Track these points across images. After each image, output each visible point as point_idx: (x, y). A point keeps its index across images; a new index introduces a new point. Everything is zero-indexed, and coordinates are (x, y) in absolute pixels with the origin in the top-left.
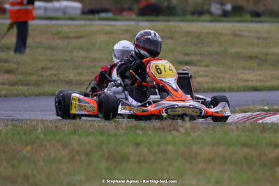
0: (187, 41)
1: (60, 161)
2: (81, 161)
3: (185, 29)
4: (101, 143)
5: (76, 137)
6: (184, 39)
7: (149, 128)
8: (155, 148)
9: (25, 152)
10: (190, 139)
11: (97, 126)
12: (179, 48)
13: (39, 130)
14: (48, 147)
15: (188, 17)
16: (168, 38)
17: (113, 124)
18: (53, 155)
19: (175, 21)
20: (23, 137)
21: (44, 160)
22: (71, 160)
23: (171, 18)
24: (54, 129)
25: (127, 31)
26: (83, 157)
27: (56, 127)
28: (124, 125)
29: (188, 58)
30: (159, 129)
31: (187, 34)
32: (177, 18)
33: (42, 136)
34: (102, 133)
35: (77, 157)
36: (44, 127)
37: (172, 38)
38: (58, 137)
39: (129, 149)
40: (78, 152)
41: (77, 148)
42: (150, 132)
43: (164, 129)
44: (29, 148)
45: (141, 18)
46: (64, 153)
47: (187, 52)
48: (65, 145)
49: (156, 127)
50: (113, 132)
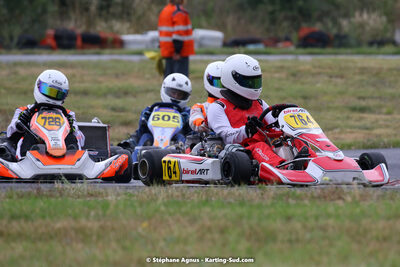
0: (362, 81)
1: (186, 241)
2: (213, 241)
3: (359, 65)
4: (241, 217)
5: (207, 209)
6: (358, 78)
7: (307, 196)
8: (312, 223)
9: (140, 230)
10: (358, 210)
11: (237, 194)
12: (352, 90)
13: (160, 201)
14: (171, 221)
15: (365, 49)
16: (337, 77)
17: (259, 191)
18: (176, 234)
19: (347, 54)
20: (139, 210)
21: (165, 240)
22: (201, 239)
23: (342, 50)
24: (180, 199)
25: (282, 68)
26: (217, 236)
27: (183, 195)
28: (272, 193)
29: (363, 103)
30: (319, 197)
31: (363, 70)
32: (349, 51)
33: (163, 208)
34: (242, 203)
35: (208, 236)
36: (168, 196)
37: (342, 77)
38: (183, 210)
39: (277, 225)
40: (209, 230)
41: (208, 223)
42: (306, 202)
43: (325, 197)
44: (145, 224)
45: (301, 50)
46: (191, 230)
47: (362, 94)
48: (193, 220)
49: (315, 195)
50: (257, 201)
